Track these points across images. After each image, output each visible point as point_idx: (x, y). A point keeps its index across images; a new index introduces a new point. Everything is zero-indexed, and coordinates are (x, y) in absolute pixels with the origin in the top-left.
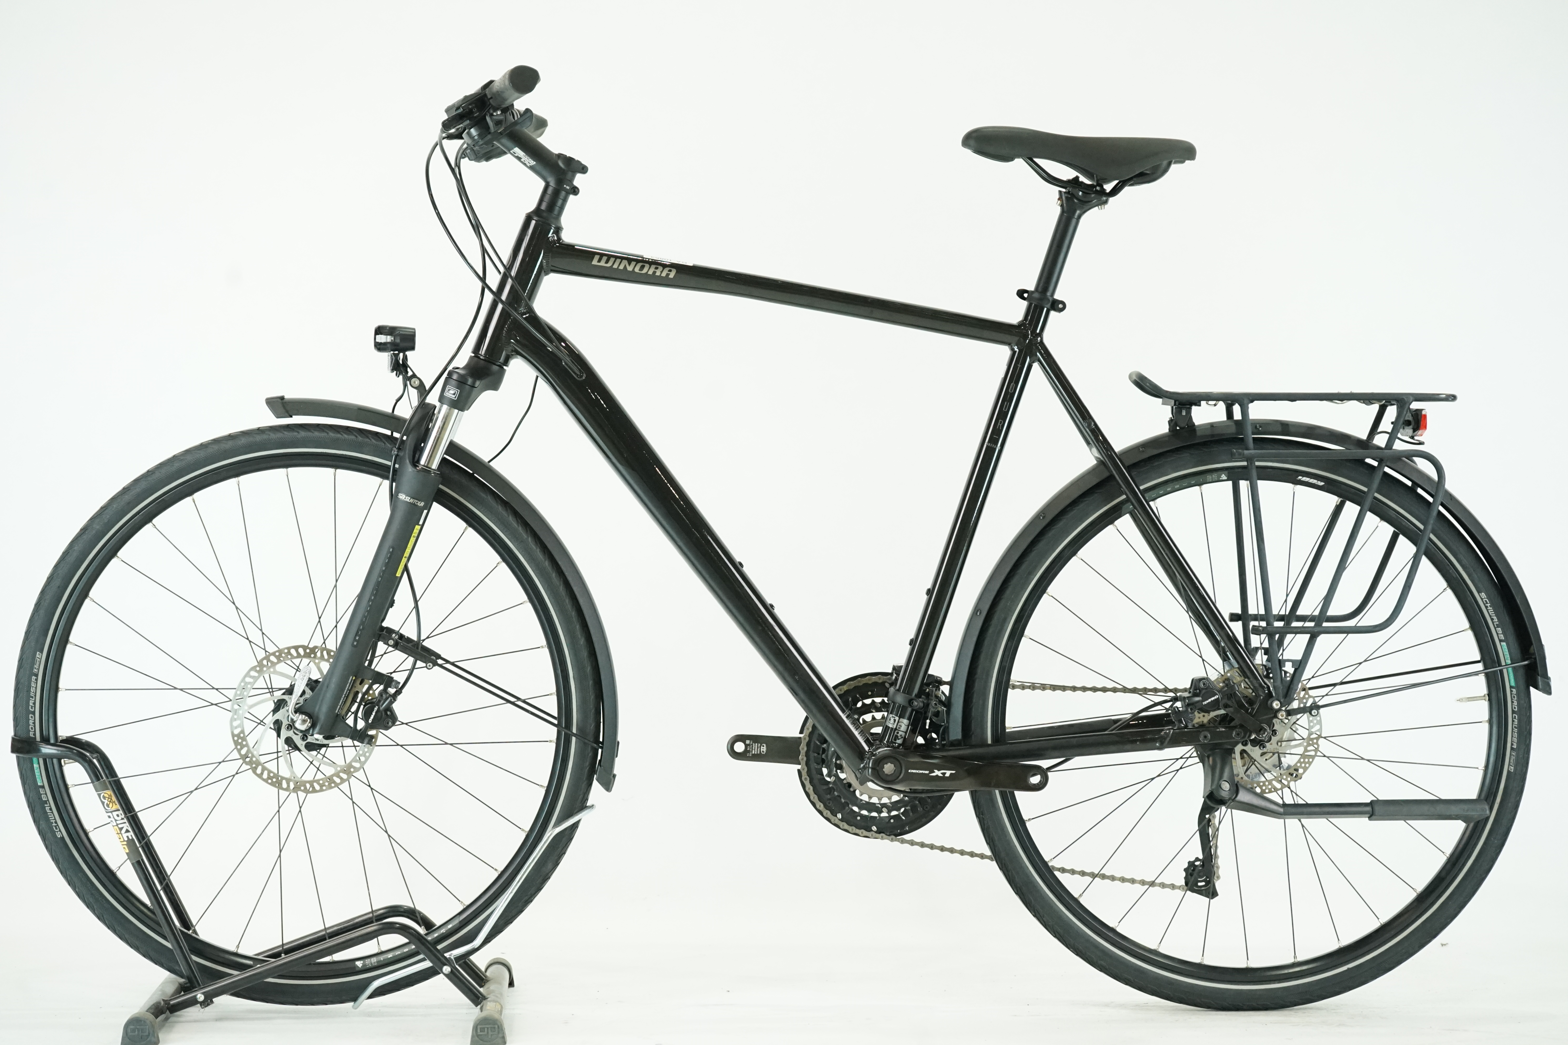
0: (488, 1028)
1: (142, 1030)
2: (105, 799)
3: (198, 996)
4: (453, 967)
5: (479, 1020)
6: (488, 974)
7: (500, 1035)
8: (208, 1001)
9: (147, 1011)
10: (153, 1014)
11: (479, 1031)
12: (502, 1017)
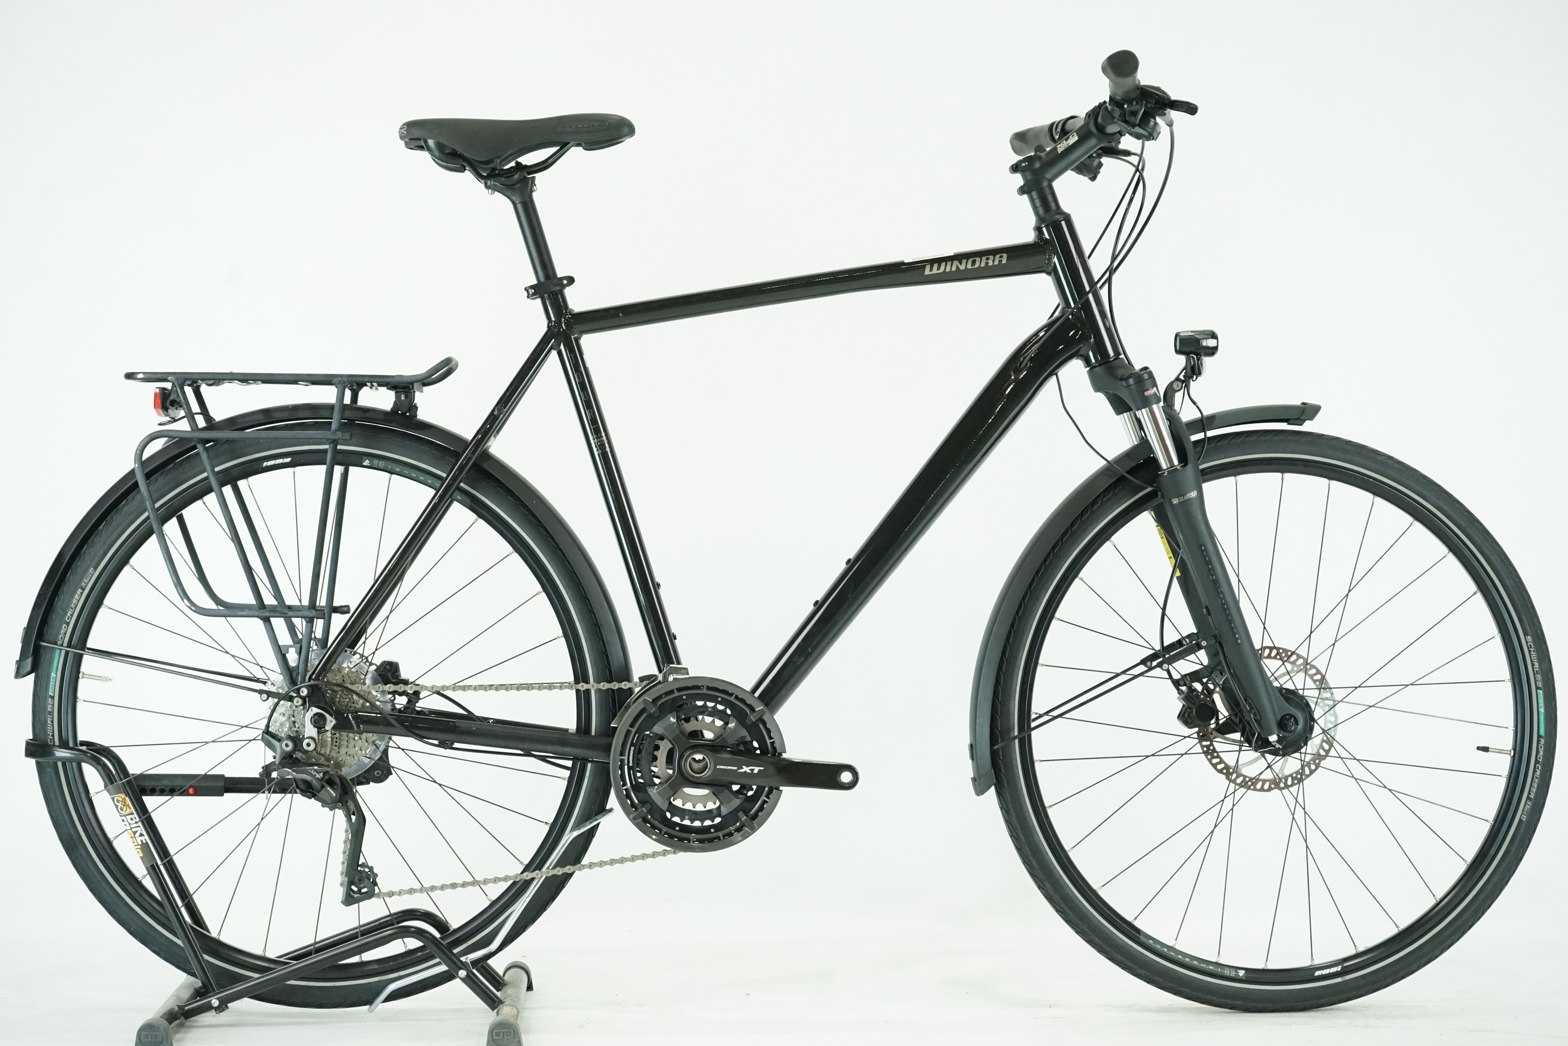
0: (503, 1033)
1: (156, 1035)
2: (119, 803)
3: (213, 1002)
4: (469, 971)
5: (494, 1024)
6: (506, 978)
7: (516, 1040)
8: (222, 1007)
9: (161, 1017)
10: (167, 1020)
11: (494, 1035)
12: (518, 1022)
